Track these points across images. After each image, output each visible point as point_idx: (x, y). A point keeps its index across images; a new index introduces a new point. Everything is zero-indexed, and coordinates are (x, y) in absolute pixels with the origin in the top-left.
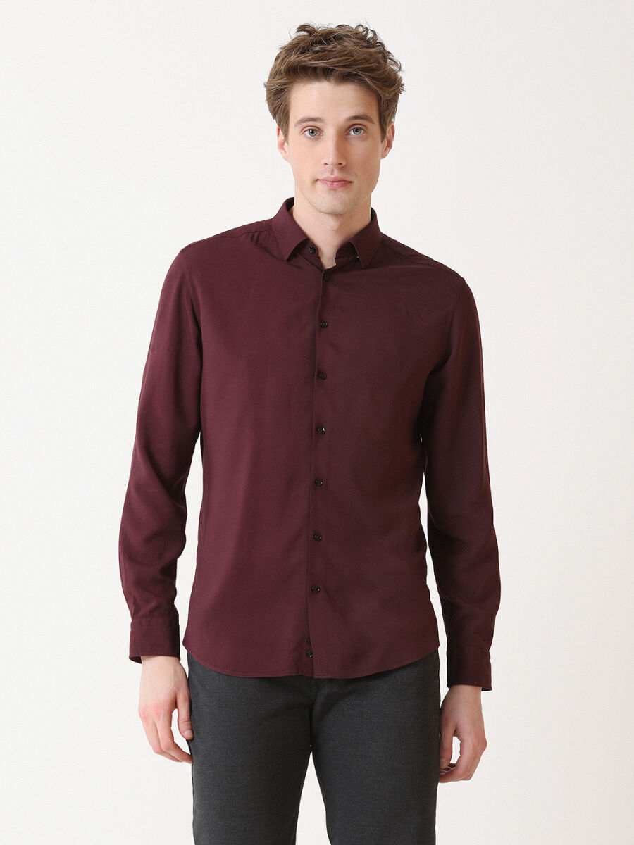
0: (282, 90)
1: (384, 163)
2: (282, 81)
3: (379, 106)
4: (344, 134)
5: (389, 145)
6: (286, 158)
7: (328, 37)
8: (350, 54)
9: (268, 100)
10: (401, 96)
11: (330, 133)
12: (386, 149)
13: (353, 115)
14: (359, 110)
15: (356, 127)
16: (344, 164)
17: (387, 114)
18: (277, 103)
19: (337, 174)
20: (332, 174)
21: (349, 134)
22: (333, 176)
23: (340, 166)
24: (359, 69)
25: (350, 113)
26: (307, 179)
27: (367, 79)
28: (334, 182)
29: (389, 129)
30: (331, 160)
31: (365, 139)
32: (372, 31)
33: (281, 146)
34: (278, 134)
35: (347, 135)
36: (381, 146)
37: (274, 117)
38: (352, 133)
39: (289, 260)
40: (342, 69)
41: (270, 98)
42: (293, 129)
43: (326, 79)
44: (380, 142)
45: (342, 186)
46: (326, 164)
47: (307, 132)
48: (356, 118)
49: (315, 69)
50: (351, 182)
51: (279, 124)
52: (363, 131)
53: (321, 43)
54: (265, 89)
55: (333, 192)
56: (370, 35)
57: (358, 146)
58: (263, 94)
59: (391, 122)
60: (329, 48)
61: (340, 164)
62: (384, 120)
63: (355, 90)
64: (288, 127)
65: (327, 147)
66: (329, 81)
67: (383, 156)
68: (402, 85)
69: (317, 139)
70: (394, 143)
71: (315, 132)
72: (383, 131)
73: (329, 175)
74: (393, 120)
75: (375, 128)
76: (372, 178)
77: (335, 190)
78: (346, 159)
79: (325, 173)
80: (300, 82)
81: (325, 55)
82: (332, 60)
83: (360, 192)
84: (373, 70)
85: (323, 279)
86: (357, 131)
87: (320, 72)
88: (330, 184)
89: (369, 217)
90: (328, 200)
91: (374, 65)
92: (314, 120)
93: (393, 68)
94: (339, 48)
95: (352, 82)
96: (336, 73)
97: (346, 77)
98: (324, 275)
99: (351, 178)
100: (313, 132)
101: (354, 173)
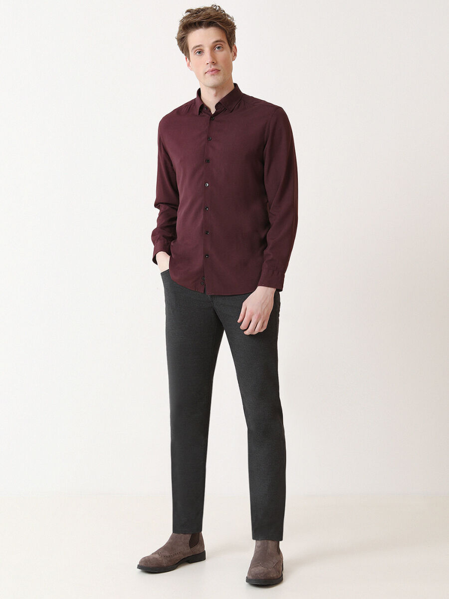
0: (184, 37)
1: (234, 63)
2: (183, 34)
3: (227, 36)
4: (213, 48)
5: (235, 55)
7: (198, 11)
8: (209, 14)
10: (236, 31)
11: (207, 50)
12: (234, 57)
14: (218, 38)
15: (218, 46)
16: (215, 62)
17: (231, 39)
18: (183, 44)
19: (213, 67)
24: (214, 19)
25: (214, 40)
26: (202, 73)
27: (218, 23)
28: (212, 71)
29: (233, 48)
30: (209, 61)
31: (222, 51)
33: (189, 65)
35: (214, 50)
36: (231, 55)
37: (183, 52)
38: (216, 49)
39: (199, 114)
40: (206, 20)
41: (179, 43)
42: (191, 54)
45: (216, 72)
46: (208, 64)
47: (197, 53)
48: (217, 41)
49: (195, 23)
50: (219, 71)
51: (185, 55)
52: (221, 48)
53: (196, 13)
54: (176, 40)
55: (213, 76)
56: (218, 8)
57: (221, 55)
58: (176, 42)
59: (234, 44)
60: (200, 14)
61: (213, 63)
63: (214, 30)
64: (189, 54)
65: (207, 57)
66: (202, 28)
67: (233, 60)
68: (235, 26)
69: (202, 55)
70: (238, 54)
71: (200, 52)
72: (231, 48)
73: (210, 68)
75: (227, 46)
76: (229, 68)
77: (213, 75)
78: (216, 60)
79: (208, 68)
80: (190, 32)
81: (198, 17)
82: (201, 17)
83: (224, 74)
84: (220, 19)
85: (210, 120)
86: (219, 48)
87: (197, 24)
88: (211, 73)
89: (233, 87)
90: (211, 80)
91: (220, 17)
92: (199, 46)
93: (229, 18)
94: (204, 13)
95: (212, 26)
96: (204, 23)
97: (209, 24)
98: (211, 117)
99: (220, 69)
100: (199, 52)
101: (220, 66)
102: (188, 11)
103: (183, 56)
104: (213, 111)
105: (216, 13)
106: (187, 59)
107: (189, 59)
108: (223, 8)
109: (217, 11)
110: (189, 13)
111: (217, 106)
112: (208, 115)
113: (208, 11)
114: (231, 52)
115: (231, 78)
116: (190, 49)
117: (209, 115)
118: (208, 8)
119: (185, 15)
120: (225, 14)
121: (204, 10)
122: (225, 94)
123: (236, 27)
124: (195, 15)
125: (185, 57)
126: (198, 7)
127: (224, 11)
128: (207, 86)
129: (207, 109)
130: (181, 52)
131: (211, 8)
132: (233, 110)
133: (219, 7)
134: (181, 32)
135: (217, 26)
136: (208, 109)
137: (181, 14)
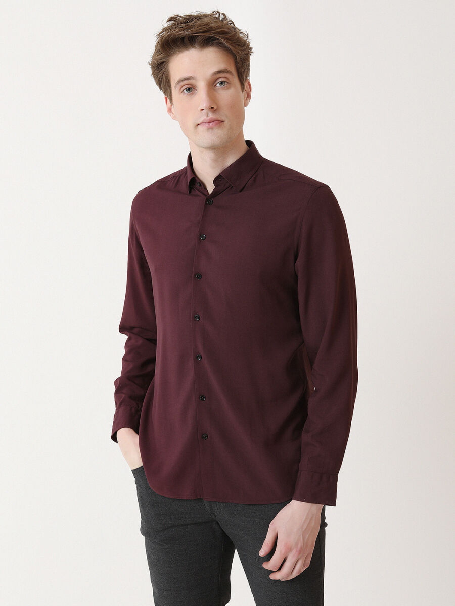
0: (162, 63)
1: (247, 110)
2: (161, 56)
3: (236, 64)
4: (212, 85)
5: (249, 96)
6: (174, 118)
7: (189, 19)
8: (207, 24)
9: (153, 74)
11: (202, 86)
12: (246, 100)
13: (217, 70)
14: (222, 66)
15: (220, 80)
16: (215, 107)
17: (243, 70)
18: (160, 74)
19: (211, 116)
20: (207, 116)
21: (215, 86)
22: (208, 118)
23: (212, 110)
24: (215, 33)
25: (215, 69)
26: (190, 124)
27: (223, 41)
28: (209, 122)
29: (246, 84)
30: (205, 105)
31: (228, 88)
32: (223, 14)
33: (170, 110)
34: (167, 103)
35: (214, 87)
36: (243, 96)
37: (161, 89)
38: (218, 85)
40: (202, 34)
41: (154, 71)
42: (175, 91)
43: (193, 47)
44: (241, 91)
45: (217, 124)
46: (203, 109)
47: (185, 91)
48: (220, 72)
49: (183, 39)
50: (222, 121)
51: (165, 93)
52: (226, 83)
55: (210, 130)
56: (222, 17)
57: (225, 95)
58: (149, 70)
59: (246, 79)
60: (191, 23)
61: (212, 108)
62: (241, 75)
63: (215, 52)
64: (171, 92)
65: (201, 97)
66: (195, 48)
67: (246, 105)
68: (251, 49)
69: (193, 94)
70: (252, 95)
71: (191, 89)
72: (242, 84)
73: (205, 117)
74: (248, 78)
75: (235, 80)
76: (239, 118)
77: (212, 128)
78: (216, 104)
79: (203, 118)
80: (173, 54)
81: (189, 28)
82: (194, 29)
83: (231, 128)
84: (227, 33)
85: (206, 204)
86: (222, 83)
87: (186, 40)
88: (207, 125)
89: (244, 148)
90: (208, 137)
91: (226, 30)
92: (188, 79)
93: (241, 35)
94: (199, 22)
95: (212, 45)
96: (199, 39)
97: (207, 42)
98: (207, 200)
99: (223, 118)
100: (189, 90)
101: (224, 114)
102: (171, 19)
103: (161, 95)
104: (211, 188)
105: (220, 24)
106: (168, 100)
107: (171, 100)
108: (230, 17)
109: (222, 21)
110: (172, 22)
111: (217, 181)
112: (202, 196)
113: (206, 20)
114: (242, 91)
115: (241, 134)
116: (173, 83)
117: (204, 195)
118: (205, 16)
119: (166, 25)
120: (235, 28)
121: (199, 17)
122: (231, 160)
123: (253, 50)
124: (183, 25)
125: (163, 96)
126: (188, 13)
127: (233, 23)
128: (202, 147)
129: (200, 186)
130: (157, 88)
131: (211, 15)
132: (244, 188)
133: (224, 14)
134: (158, 54)
135: (220, 45)
136: (202, 185)
137: (160, 24)
